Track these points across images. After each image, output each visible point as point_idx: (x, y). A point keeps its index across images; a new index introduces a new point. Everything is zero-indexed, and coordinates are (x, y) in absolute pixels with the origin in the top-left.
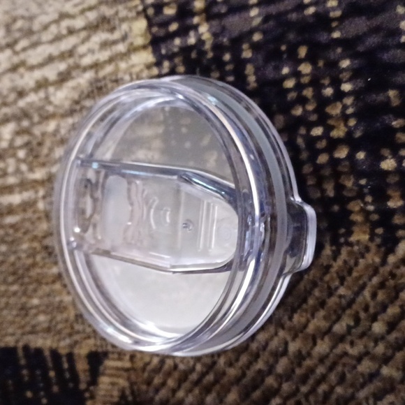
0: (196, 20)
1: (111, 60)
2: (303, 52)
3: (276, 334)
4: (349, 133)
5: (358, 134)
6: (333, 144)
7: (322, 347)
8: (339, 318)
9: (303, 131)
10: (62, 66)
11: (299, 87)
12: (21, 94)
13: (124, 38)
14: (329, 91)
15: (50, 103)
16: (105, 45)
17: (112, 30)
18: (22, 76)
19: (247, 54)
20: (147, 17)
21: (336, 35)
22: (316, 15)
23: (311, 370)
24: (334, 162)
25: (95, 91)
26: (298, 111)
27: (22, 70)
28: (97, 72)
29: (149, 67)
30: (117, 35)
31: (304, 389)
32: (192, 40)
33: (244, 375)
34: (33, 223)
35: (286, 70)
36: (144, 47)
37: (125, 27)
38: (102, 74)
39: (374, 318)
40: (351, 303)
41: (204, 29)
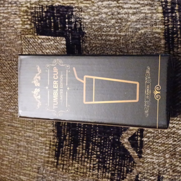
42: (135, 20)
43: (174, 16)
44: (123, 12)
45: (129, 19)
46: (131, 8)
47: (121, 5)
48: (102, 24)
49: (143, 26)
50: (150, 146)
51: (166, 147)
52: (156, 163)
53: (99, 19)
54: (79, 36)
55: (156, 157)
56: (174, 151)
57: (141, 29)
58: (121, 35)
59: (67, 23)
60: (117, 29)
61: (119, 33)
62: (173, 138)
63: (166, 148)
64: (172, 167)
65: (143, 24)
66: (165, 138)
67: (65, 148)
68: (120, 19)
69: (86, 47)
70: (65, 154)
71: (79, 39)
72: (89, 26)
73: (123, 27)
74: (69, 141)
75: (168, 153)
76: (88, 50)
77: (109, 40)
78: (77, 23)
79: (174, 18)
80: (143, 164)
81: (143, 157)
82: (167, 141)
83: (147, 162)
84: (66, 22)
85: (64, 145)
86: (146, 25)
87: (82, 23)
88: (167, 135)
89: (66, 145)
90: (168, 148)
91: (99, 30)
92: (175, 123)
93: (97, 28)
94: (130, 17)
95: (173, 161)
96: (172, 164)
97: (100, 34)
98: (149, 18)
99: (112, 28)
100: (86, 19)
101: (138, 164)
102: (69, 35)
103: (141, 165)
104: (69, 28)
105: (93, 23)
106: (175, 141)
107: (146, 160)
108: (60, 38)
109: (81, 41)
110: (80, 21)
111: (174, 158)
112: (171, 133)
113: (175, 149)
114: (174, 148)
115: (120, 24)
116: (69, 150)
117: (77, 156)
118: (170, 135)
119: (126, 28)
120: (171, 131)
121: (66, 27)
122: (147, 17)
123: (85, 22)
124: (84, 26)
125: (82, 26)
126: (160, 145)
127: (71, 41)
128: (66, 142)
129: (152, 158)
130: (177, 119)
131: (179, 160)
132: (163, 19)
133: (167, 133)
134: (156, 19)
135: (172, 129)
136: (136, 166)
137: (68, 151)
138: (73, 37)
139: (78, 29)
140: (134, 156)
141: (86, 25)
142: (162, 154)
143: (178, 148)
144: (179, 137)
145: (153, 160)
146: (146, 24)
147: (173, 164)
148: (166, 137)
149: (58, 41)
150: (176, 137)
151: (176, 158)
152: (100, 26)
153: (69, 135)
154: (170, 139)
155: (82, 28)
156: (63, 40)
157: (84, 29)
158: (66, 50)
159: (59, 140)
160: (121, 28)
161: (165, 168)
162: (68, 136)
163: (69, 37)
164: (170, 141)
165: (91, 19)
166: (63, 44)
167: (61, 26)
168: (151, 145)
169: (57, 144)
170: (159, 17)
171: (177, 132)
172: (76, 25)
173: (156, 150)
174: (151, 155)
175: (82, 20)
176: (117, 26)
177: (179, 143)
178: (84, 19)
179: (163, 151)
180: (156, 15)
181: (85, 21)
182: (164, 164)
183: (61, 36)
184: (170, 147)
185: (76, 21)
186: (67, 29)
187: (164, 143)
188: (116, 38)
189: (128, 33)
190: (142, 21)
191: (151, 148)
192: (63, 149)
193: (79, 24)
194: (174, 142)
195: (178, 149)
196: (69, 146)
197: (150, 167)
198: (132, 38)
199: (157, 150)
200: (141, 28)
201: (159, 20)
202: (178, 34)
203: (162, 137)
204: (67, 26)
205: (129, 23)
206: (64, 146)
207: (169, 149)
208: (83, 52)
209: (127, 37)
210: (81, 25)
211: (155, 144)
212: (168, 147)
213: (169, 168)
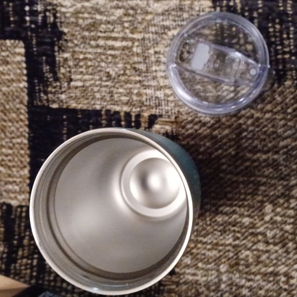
2: (277, 21)
3: (250, 111)
4: (291, 50)
5: (293, 51)
6: (284, 53)
7: (268, 115)
8: (276, 107)
9: (274, 46)
11: (275, 31)
14: (285, 36)
15: (150, 7)
19: (255, 15)
21: (290, 19)
22: (283, 10)
23: (262, 123)
24: (284, 59)
25: (178, 9)
26: (273, 39)
28: (180, 2)
29: (210, 7)
31: (257, 129)
32: (231, 4)
33: (233, 125)
34: (128, 56)
35: (270, 25)
38: (183, 3)
39: (288, 108)
40: (281, 103)
41: (237, 1)
42: (160, 11)
43: (231, 6)
45: (150, 10)
48: (98, 17)
49: (177, 23)
50: (190, 251)
51: (220, 251)
52: (203, 284)
53: (92, 8)
54: (52, 38)
55: (201, 271)
56: (235, 257)
57: (173, 29)
58: (134, 39)
59: (28, 14)
60: (128, 28)
61: (130, 36)
62: (232, 234)
63: (221, 253)
64: (231, 289)
65: (176, 19)
66: (219, 233)
67: (22, 262)
68: (132, 8)
69: (66, 60)
70: (22, 275)
71: (52, 44)
72: (73, 20)
73: (139, 23)
74: (29, 250)
75: (225, 262)
76: (69, 67)
77: (112, 48)
78: (48, 14)
79: (232, 9)
80: (177, 286)
81: (178, 273)
82: (221, 240)
83: (185, 283)
84: (25, 11)
85: (19, 257)
86: (181, 21)
87: (58, 15)
88: (221, 228)
89: (23, 257)
90: (225, 253)
91: (93, 29)
92: (236, 205)
93: (87, 25)
94: (151, 5)
95: (233, 277)
96: (232, 284)
97: (93, 36)
98: (187, 9)
99: (116, 26)
100: (65, 7)
101: (168, 287)
102: (31, 37)
103: (174, 289)
104: (31, 22)
105: (81, 15)
106: (238, 238)
107: (184, 277)
108: (12, 41)
109: (56, 48)
110: (54, 9)
111: (235, 272)
112: (230, 223)
113: (237, 254)
114: (236, 252)
115: (133, 19)
116: (28, 266)
117: (47, 278)
118: (227, 228)
119: (143, 26)
120: (230, 220)
121: (25, 21)
122: (183, 7)
123: (64, 13)
124: (63, 20)
125: (58, 20)
126: (209, 247)
127: (35, 49)
128: (23, 250)
129: (194, 275)
130: (239, 197)
131: (244, 276)
132: (213, 10)
133: (222, 225)
134: (199, 11)
135: (231, 215)
136: (163, 290)
137: (26, 269)
138: (39, 40)
139: (49, 26)
141: (65, 17)
142: (213, 264)
143: (243, 251)
144: (244, 230)
145: (197, 278)
146: (182, 19)
147: (234, 284)
148: (220, 231)
149: (9, 49)
150: (238, 232)
151: (240, 272)
152: (94, 20)
154: (228, 235)
155: (59, 24)
156: (19, 45)
157: (61, 27)
158: (24, 65)
159: (8, 248)
160: (135, 26)
161: (219, 291)
162: (27, 238)
163: (32, 40)
164: (229, 239)
165: (75, 7)
166: (19, 54)
167: (16, 18)
168: (193, 248)
169: (5, 256)
170: (205, 8)
171: (240, 222)
172: (45, 17)
173: (203, 257)
174: (192, 267)
175: (58, 9)
176: (127, 22)
177: (244, 242)
178: (62, 6)
179: (214, 258)
180: (200, 3)
181: (63, 10)
182: (217, 285)
183: (15, 39)
184: (229, 251)
185: (46, 10)
186: (28, 24)
187: (217, 244)
188: (124, 43)
189: (147, 36)
190: (173, 13)
191: (192, 254)
192: (17, 265)
193: (51, 15)
194: (234, 240)
195: (242, 254)
196: (28, 259)
197: (191, 290)
198: (155, 45)
199: (204, 258)
200: (171, 27)
201: (204, 13)
202: (239, 39)
203: (212, 232)
204: (28, 18)
205: (149, 17)
206: (19, 259)
207: (227, 254)
208: (59, 69)
209: (146, 42)
210: (55, 17)
211: (199, 245)
212: (224, 251)
213: (226, 292)
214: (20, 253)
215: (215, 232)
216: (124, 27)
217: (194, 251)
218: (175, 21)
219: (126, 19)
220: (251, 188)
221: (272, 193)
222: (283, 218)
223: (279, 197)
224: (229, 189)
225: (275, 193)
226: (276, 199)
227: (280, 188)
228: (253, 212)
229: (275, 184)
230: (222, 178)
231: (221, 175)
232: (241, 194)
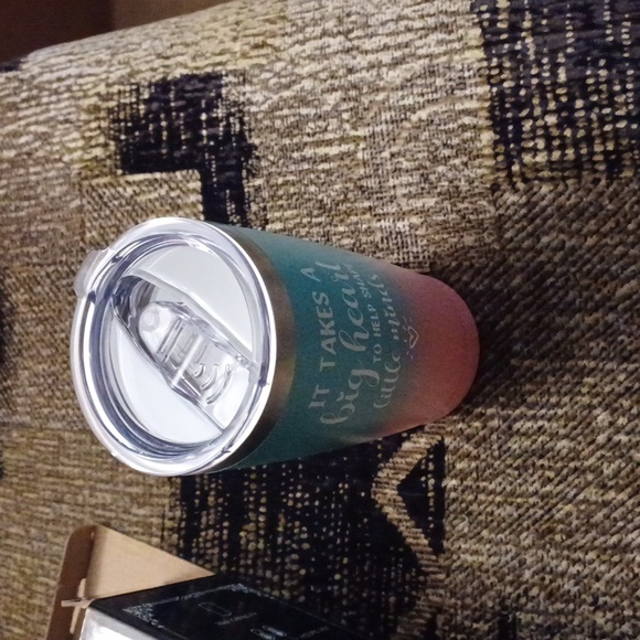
0: (523, 34)
1: (445, 54)
2: (602, 62)
3: (557, 237)
4: (629, 113)
5: (634, 113)
6: (617, 119)
7: (590, 241)
8: (605, 223)
9: (597, 110)
10: (398, 54)
11: (597, 83)
12: (351, 71)
13: (460, 39)
14: (617, 88)
15: (382, 79)
16: (440, 42)
17: (451, 32)
18: (354, 58)
19: (561, 59)
20: (482, 27)
21: (626, 55)
22: (614, 41)
23: (581, 257)
24: (616, 131)
25: (427, 74)
26: (595, 98)
27: (354, 53)
28: (431, 60)
29: (480, 61)
30: (453, 36)
31: (573, 270)
32: (518, 47)
33: (528, 265)
34: (350, 169)
35: (589, 72)
36: (477, 47)
37: (461, 32)
38: (435, 62)
39: (629, 222)
40: (614, 214)
41: (529, 40)
42: (398, 82)
43: (518, 52)
44: (364, 64)
45: (382, 84)
46: (386, 47)
47: (356, 43)
48: (304, 111)
49: (426, 97)
50: (467, 508)
51: (519, 506)
52: (491, 571)
53: (295, 97)
54: (238, 158)
55: (488, 546)
56: (546, 517)
57: (420, 109)
58: (359, 137)
59: (204, 126)
60: (348, 121)
61: (353, 133)
62: (540, 472)
63: (521, 511)
64: (543, 579)
65: (425, 90)
66: (516, 473)
67: (207, 535)
68: (355, 87)
69: (258, 189)
70: (207, 558)
71: (239, 168)
72: (267, 122)
73: (365, 109)
74: (217, 512)
75: (528, 528)
76: (264, 200)
77: (326, 159)
78: (231, 120)
79: (519, 57)
80: (448, 576)
81: (449, 550)
82: (520, 485)
83: (461, 568)
84: (201, 121)
85: (202, 527)
86: (432, 93)
87: (246, 119)
88: (519, 461)
89: (208, 527)
90: (528, 509)
91: (296, 132)
92: (542, 417)
93: (288, 127)
94: (384, 76)
95: (545, 555)
96: (543, 569)
97: (296, 144)
98: (441, 70)
99: (330, 120)
100: (256, 104)
101: (433, 576)
102: (210, 160)
103: (442, 581)
104: (210, 137)
105: (278, 113)
106: (550, 480)
107: (459, 558)
108: (184, 172)
109: (244, 173)
110: (240, 111)
111: (548, 546)
112: (534, 453)
113: (550, 510)
114: (546, 508)
115: (356, 104)
116: (216, 542)
117: (242, 562)
118: (529, 462)
119: (372, 114)
120: (534, 447)
121: (201, 137)
122: (436, 68)
123: (255, 114)
124: (253, 125)
125: (246, 128)
126: (498, 499)
127: (215, 180)
128: (208, 515)
129: (476, 552)
130: (548, 401)
131: (566, 553)
132: (485, 64)
133: (520, 456)
134: (462, 70)
135: (534, 437)
136: (425, 583)
137: (213, 547)
138: (220, 163)
139: (234, 139)
140: (420, 548)
141: (256, 120)
142: (507, 532)
143: (559, 506)
144: (559, 465)
145: (481, 559)
146: (433, 89)
147: (548, 569)
148: (517, 468)
149: (180, 185)
150: (550, 468)
151: (556, 545)
152: (297, 118)
153: (216, 489)
154: (532, 476)
155: (247, 133)
156: (194, 177)
157: (250, 137)
158: (201, 208)
159: (187, 512)
160: (360, 115)
161: (521, 584)
162: (213, 493)
163: (210, 165)
164: (534, 482)
165: (270, 102)
166: (194, 190)
167: (189, 135)
168: (471, 503)
169: (183, 524)
170: (472, 63)
171: (552, 449)
172: (228, 125)
173: (490, 518)
174: (471, 538)
175: (246, 109)
176: (347, 111)
177: (561, 487)
178: (251, 103)
179: (509, 521)
180: (463, 56)
181: (254, 109)
182: (517, 572)
183: (188, 168)
184: (534, 505)
185: (230, 115)
186: (205, 142)
187: (512, 494)
188: (344, 148)
189: (378, 129)
190: (419, 82)
191: (470, 514)
192: (201, 540)
193: (237, 121)
194: (543, 485)
195: (559, 511)
196: (216, 530)
197: (471, 583)
198: (391, 142)
199: (492, 521)
200: (417, 106)
201: (471, 72)
202: (532, 107)
203: (504, 472)
204: (204, 132)
205: (381, 96)
206: (203, 530)
207: (531, 511)
208: (250, 207)
209: (377, 140)
210: (242, 123)
211: (482, 497)
212: (526, 506)
213: (534, 585)
214: (204, 520)
215: (509, 471)
216: (342, 121)
217: (474, 507)
218: (423, 95)
219: (344, 106)
220: (568, 383)
221: (607, 389)
222: (631, 436)
223: (620, 395)
224: (528, 387)
225: (613, 390)
226: (616, 401)
227: (622, 377)
228: (575, 428)
229: (613, 371)
230: (515, 368)
231: (514, 362)
232: (550, 395)
